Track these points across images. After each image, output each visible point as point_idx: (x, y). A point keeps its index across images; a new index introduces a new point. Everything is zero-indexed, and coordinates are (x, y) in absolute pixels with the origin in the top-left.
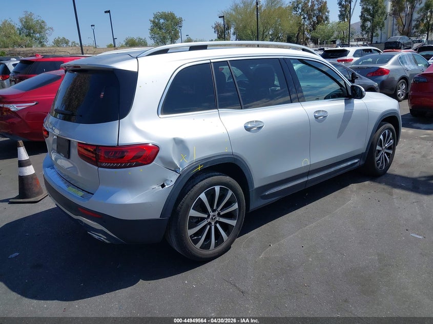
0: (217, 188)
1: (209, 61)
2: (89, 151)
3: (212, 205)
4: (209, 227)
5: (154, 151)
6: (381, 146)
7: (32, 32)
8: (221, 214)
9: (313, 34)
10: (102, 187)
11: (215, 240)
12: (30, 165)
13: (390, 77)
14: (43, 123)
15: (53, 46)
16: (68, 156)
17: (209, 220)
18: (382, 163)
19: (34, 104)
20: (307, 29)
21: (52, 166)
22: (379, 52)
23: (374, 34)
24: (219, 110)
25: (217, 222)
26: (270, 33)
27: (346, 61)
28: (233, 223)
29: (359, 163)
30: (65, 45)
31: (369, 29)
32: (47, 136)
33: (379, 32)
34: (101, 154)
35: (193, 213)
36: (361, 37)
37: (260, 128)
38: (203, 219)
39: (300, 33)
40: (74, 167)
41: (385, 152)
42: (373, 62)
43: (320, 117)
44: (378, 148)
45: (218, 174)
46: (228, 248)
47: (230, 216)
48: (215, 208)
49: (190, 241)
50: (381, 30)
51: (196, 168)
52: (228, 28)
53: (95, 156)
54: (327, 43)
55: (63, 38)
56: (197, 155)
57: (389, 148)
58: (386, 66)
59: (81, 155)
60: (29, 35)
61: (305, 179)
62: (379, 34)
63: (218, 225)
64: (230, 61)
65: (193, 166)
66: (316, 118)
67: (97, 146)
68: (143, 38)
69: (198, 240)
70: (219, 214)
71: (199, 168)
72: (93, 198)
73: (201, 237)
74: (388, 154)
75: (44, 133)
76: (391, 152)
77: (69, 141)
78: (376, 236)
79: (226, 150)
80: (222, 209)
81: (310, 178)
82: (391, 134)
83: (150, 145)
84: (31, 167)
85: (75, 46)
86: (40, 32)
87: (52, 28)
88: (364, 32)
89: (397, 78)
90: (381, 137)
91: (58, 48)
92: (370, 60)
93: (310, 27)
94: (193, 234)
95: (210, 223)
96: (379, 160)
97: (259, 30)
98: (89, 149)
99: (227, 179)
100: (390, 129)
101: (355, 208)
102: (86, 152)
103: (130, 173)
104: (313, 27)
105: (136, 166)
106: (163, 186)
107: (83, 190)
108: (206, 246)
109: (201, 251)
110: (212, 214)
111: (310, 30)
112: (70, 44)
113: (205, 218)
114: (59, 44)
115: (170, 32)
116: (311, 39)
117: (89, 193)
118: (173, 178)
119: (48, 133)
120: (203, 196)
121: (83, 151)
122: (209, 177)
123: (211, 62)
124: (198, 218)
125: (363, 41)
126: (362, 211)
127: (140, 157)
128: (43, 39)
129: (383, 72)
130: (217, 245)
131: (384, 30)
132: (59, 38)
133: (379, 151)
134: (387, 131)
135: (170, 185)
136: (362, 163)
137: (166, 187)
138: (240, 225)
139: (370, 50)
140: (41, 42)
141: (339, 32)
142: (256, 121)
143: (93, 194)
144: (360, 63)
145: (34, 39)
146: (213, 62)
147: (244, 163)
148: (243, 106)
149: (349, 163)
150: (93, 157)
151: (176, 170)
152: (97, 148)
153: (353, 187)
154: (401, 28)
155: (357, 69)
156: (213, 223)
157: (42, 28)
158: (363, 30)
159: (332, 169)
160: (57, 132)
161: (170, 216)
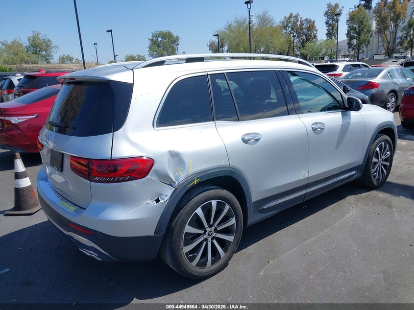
0: (214, 203)
1: (206, 74)
2: (82, 164)
3: (208, 221)
4: (205, 243)
5: (149, 164)
6: (377, 158)
7: (38, 49)
8: (218, 229)
9: (303, 51)
10: (94, 203)
11: (212, 257)
12: (27, 177)
13: (380, 90)
14: (38, 135)
15: (58, 63)
16: (61, 169)
17: (205, 236)
18: (379, 175)
19: (34, 116)
20: (296, 46)
21: (45, 178)
22: (367, 67)
23: (360, 51)
24: (216, 122)
25: (213, 238)
26: (262, 50)
27: (335, 75)
28: (230, 238)
29: (356, 175)
30: (69, 62)
31: (355, 46)
32: (41, 148)
33: (365, 49)
34: (94, 167)
35: (189, 229)
36: (347, 53)
37: (258, 140)
38: (199, 235)
39: (290, 50)
40: (67, 181)
41: (382, 164)
42: (363, 76)
43: (317, 129)
44: (374, 160)
45: (215, 187)
46: (225, 265)
47: (227, 231)
48: (211, 223)
49: (185, 259)
50: (367, 47)
51: (192, 182)
52: (222, 46)
53: (87, 169)
54: (315, 59)
55: (68, 55)
56: (193, 168)
57: (386, 160)
58: (376, 80)
59: (74, 169)
60: (35, 53)
61: (304, 192)
62: (365, 51)
63: (215, 241)
64: (226, 73)
65: (189, 180)
66: (314, 130)
67: (90, 159)
68: (143, 56)
69: (195, 257)
70: (215, 230)
71: (195, 182)
72: (85, 214)
73: (197, 255)
74: (385, 166)
75: (39, 146)
76: (388, 164)
77: (63, 154)
78: (379, 251)
79: (223, 163)
80: (219, 224)
81: (308, 191)
82: (388, 146)
83: (145, 158)
84: (28, 179)
85: (78, 62)
86: (46, 50)
87: (57, 47)
88: (351, 49)
89: (387, 91)
90: (378, 149)
91: (63, 65)
92: (360, 74)
93: (299, 44)
94: (189, 252)
95: (206, 240)
96: (375, 172)
97: (252, 47)
98: (82, 162)
99: (225, 193)
100: (386, 141)
101: (354, 221)
102: (79, 166)
103: (123, 188)
104: (302, 45)
105: (129, 180)
106: (157, 201)
107: (76, 205)
108: (202, 264)
109: (197, 269)
110: (208, 230)
111: (300, 48)
112: (74, 61)
113: (202, 234)
114: (64, 60)
115: (167, 50)
116: (301, 56)
117: (81, 208)
118: (168, 192)
119: (42, 146)
120: (199, 211)
121: (75, 164)
122: (206, 191)
123: (208, 75)
124: (194, 234)
125: (349, 57)
126: (362, 225)
127: (134, 171)
128: (49, 56)
129: (373, 86)
130: (213, 262)
131: (370, 47)
132: (64, 55)
133: (375, 163)
134: (383, 143)
135: (165, 200)
136: (359, 175)
137: (161, 201)
138: (238, 241)
139: (359, 65)
140: (46, 59)
141: (327, 49)
142: (254, 133)
143: (85, 209)
144: (350, 78)
145: (40, 56)
146: (210, 74)
147: (241, 175)
148: (240, 118)
149: (347, 175)
150: (85, 171)
151: (171, 184)
152: (90, 161)
153: (351, 199)
154: (386, 45)
155: (348, 83)
156: (210, 240)
157: (48, 46)
158: (349, 47)
159: (330, 182)
160: (51, 145)
161: (164, 232)
